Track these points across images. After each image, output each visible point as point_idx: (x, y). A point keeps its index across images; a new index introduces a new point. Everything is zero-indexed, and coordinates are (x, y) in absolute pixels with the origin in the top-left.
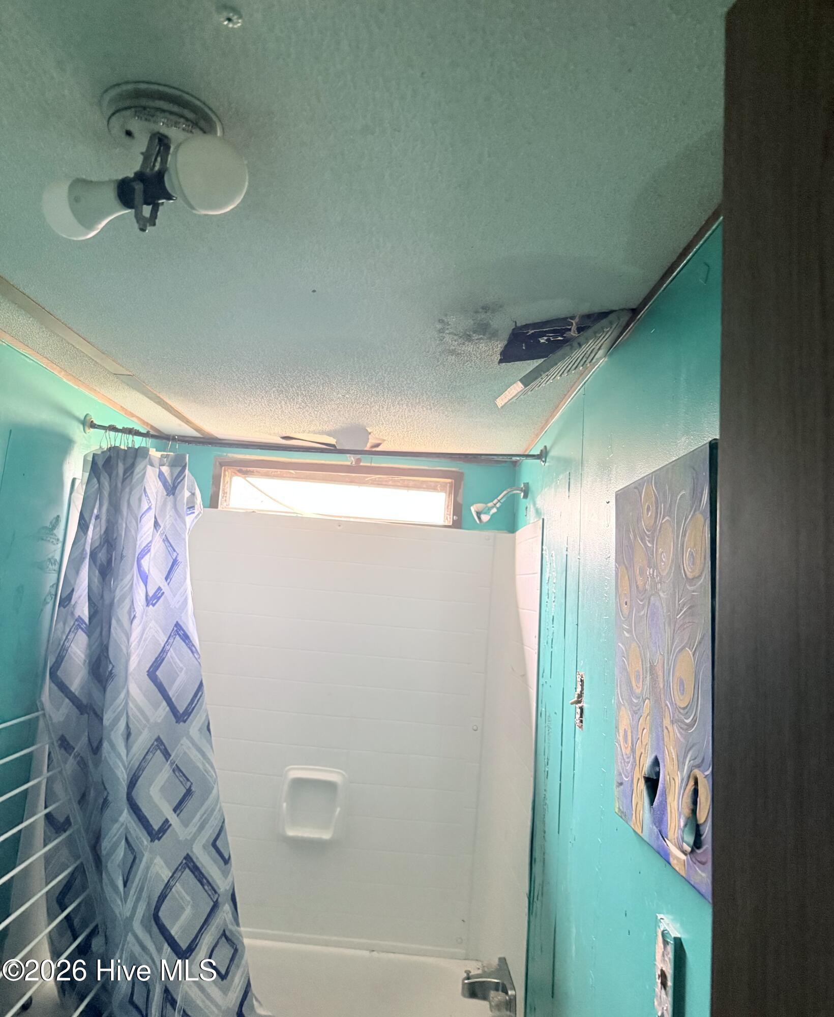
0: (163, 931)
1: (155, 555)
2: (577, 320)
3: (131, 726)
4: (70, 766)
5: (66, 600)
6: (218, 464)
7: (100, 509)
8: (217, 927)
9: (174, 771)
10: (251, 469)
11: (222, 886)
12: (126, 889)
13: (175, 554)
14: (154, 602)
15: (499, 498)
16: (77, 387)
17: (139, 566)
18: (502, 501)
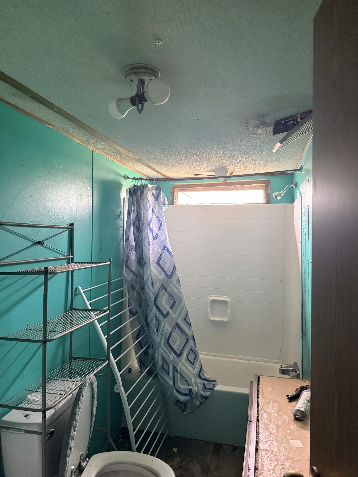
0: (171, 347)
1: (154, 222)
2: (300, 115)
3: (153, 281)
4: (135, 294)
5: (127, 240)
6: (172, 188)
7: (133, 208)
8: (189, 347)
9: (169, 295)
10: (185, 188)
11: (189, 333)
12: (157, 333)
13: (161, 221)
14: (156, 239)
15: (284, 189)
16: (121, 165)
17: (149, 226)
18: (286, 190)
